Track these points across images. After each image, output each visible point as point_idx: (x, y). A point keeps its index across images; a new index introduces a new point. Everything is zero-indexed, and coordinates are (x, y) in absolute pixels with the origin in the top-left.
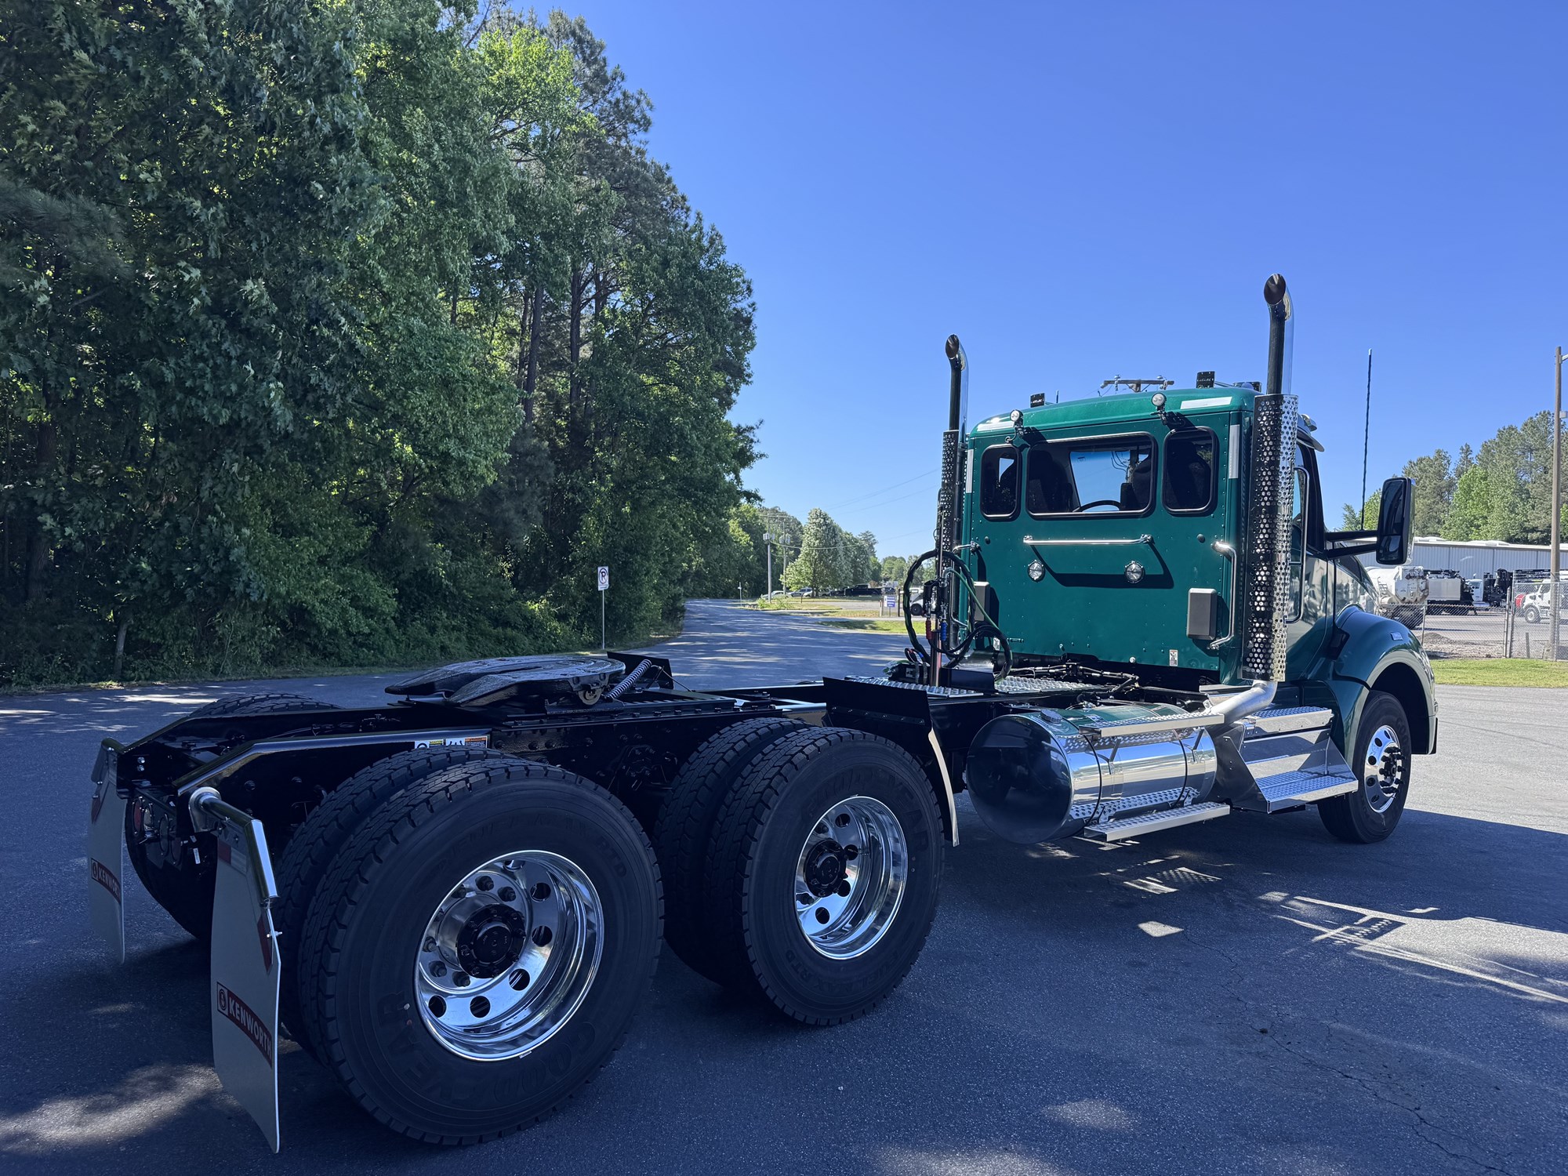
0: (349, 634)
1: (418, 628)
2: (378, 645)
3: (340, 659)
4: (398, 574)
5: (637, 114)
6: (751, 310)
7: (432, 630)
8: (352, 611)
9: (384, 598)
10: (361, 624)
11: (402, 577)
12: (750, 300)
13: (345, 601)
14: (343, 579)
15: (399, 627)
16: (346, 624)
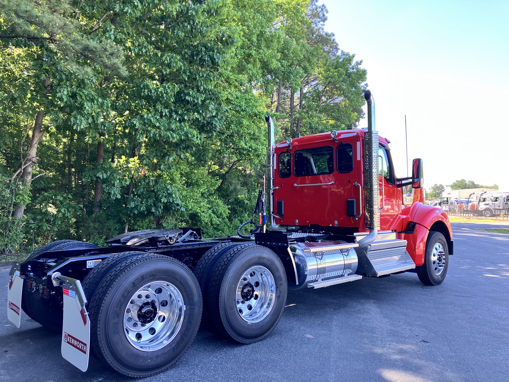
0: (212, 224)
1: (236, 221)
2: (222, 229)
3: (208, 234)
4: (229, 200)
5: (321, 15)
6: (365, 86)
7: (241, 222)
8: (213, 215)
9: (224, 209)
10: (216, 220)
11: (230, 201)
12: (365, 83)
13: (210, 211)
14: (209, 202)
15: (229, 221)
16: (211, 221)
